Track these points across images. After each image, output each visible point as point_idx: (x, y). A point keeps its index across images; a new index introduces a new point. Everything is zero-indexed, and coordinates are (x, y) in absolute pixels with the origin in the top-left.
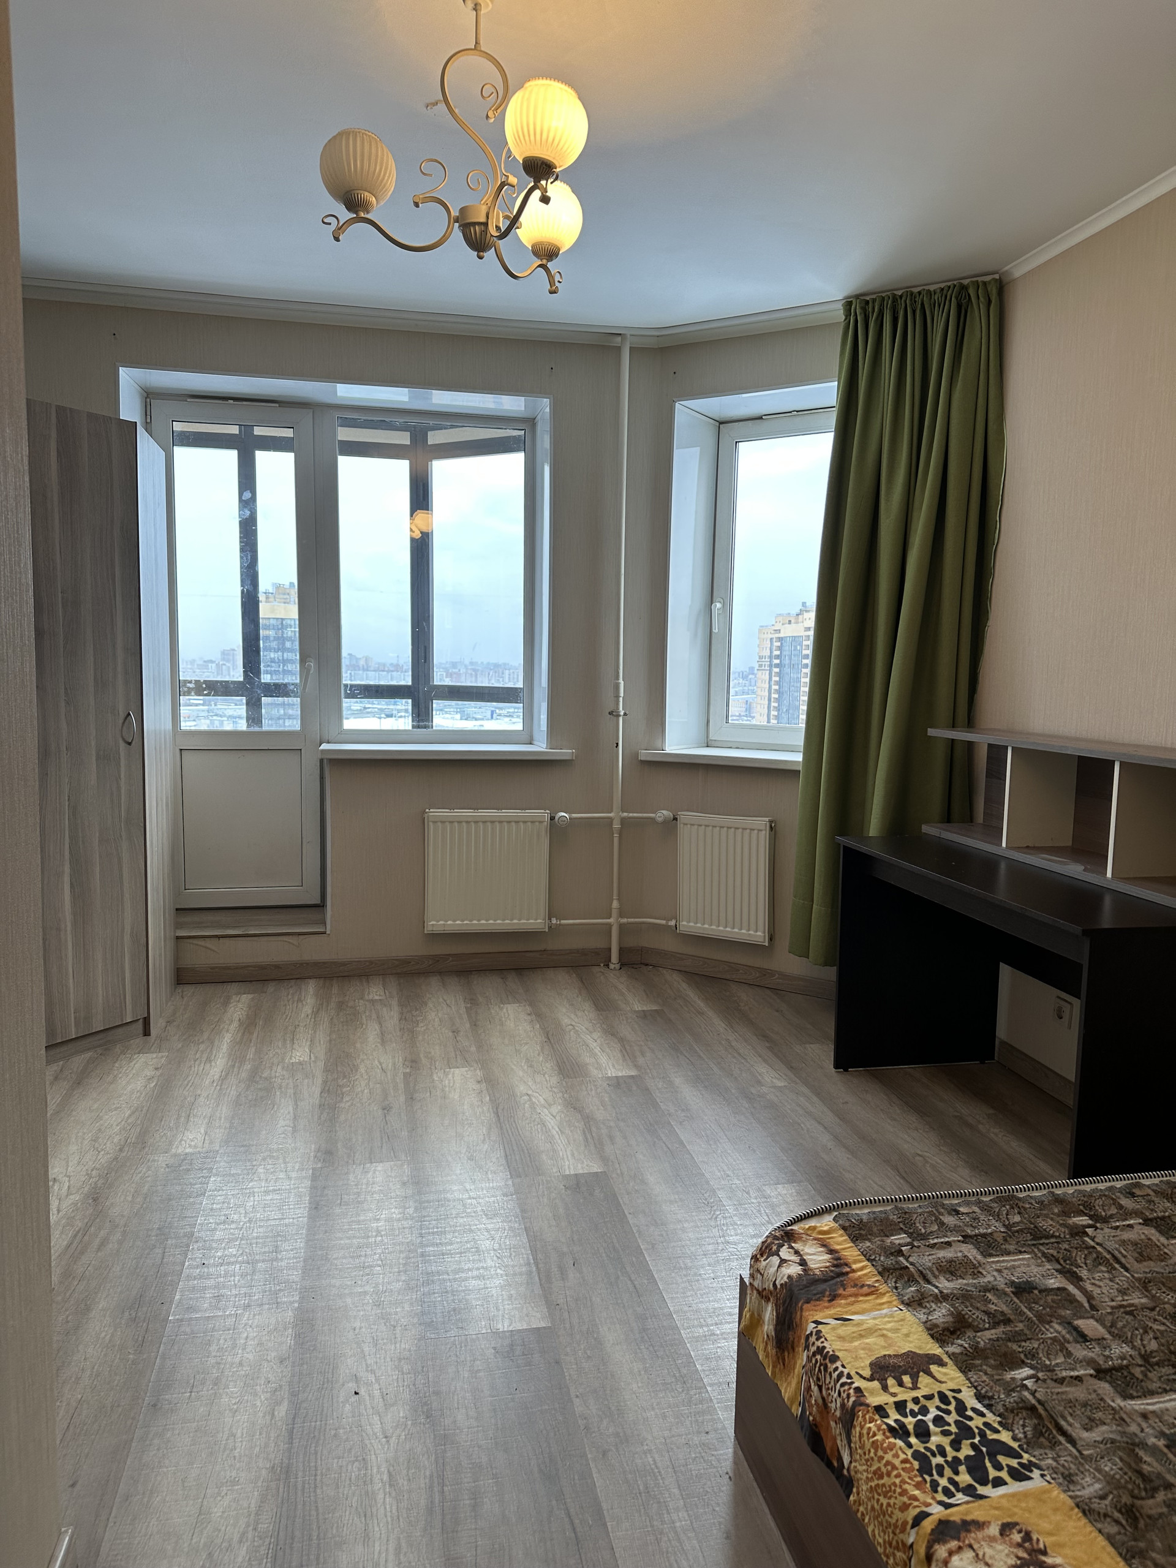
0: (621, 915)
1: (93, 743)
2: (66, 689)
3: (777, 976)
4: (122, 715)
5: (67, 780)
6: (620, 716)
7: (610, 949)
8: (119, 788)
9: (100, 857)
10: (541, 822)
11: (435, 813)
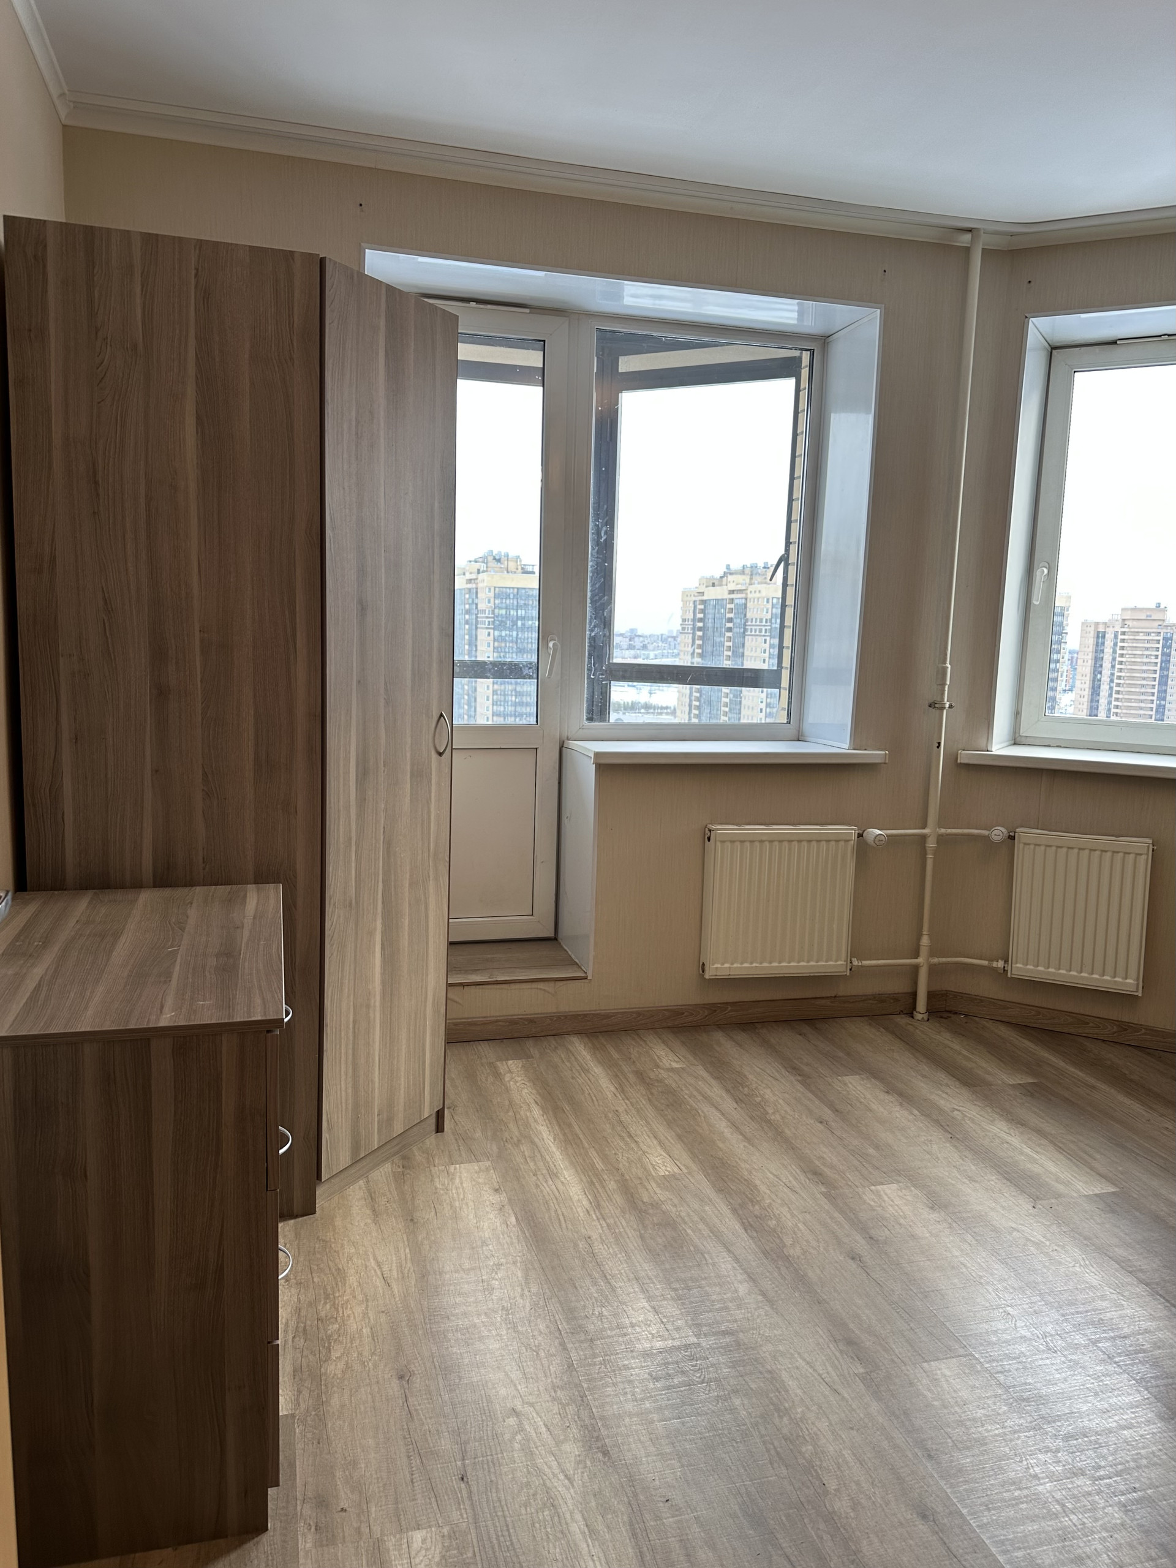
0: (932, 953)
1: (409, 755)
2: (385, 683)
3: (1143, 1031)
4: (435, 717)
6: (945, 708)
7: (914, 995)
9: (410, 904)
10: (847, 841)
11: (724, 830)
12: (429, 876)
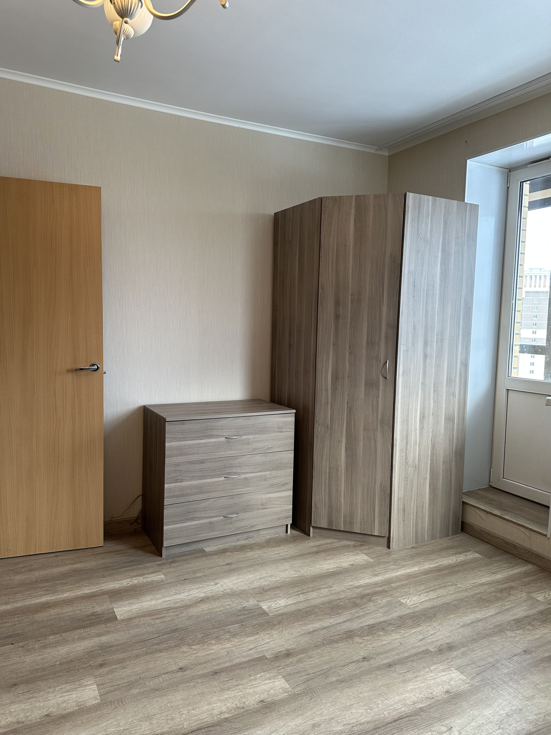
1: (364, 375)
2: (350, 346)
5: (347, 394)
9: (364, 438)
12: (377, 429)
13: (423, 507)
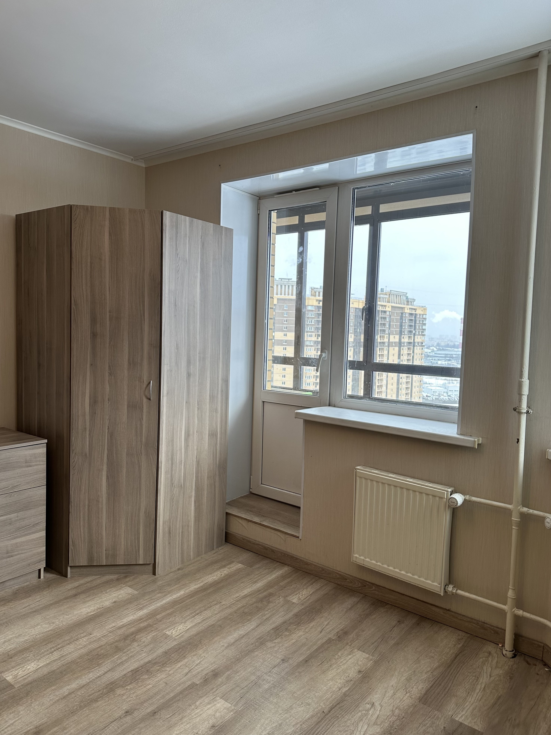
0: (517, 606)
1: (126, 397)
2: (109, 366)
4: (146, 383)
5: (107, 417)
6: (523, 413)
7: (505, 634)
8: (141, 425)
9: (127, 463)
10: (441, 498)
11: (361, 470)
12: (141, 453)
13: (188, 526)
